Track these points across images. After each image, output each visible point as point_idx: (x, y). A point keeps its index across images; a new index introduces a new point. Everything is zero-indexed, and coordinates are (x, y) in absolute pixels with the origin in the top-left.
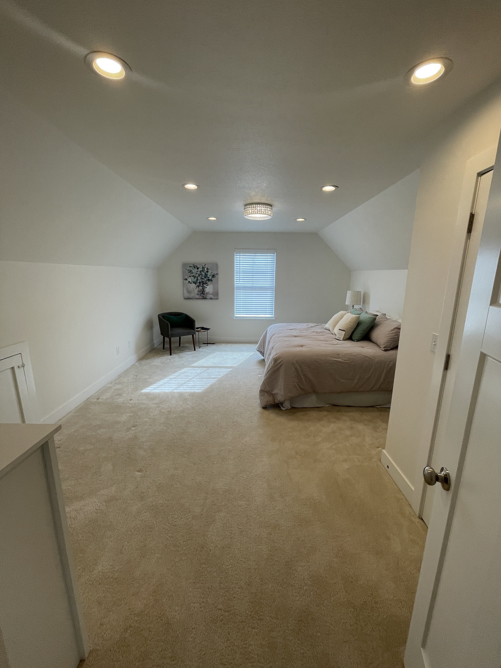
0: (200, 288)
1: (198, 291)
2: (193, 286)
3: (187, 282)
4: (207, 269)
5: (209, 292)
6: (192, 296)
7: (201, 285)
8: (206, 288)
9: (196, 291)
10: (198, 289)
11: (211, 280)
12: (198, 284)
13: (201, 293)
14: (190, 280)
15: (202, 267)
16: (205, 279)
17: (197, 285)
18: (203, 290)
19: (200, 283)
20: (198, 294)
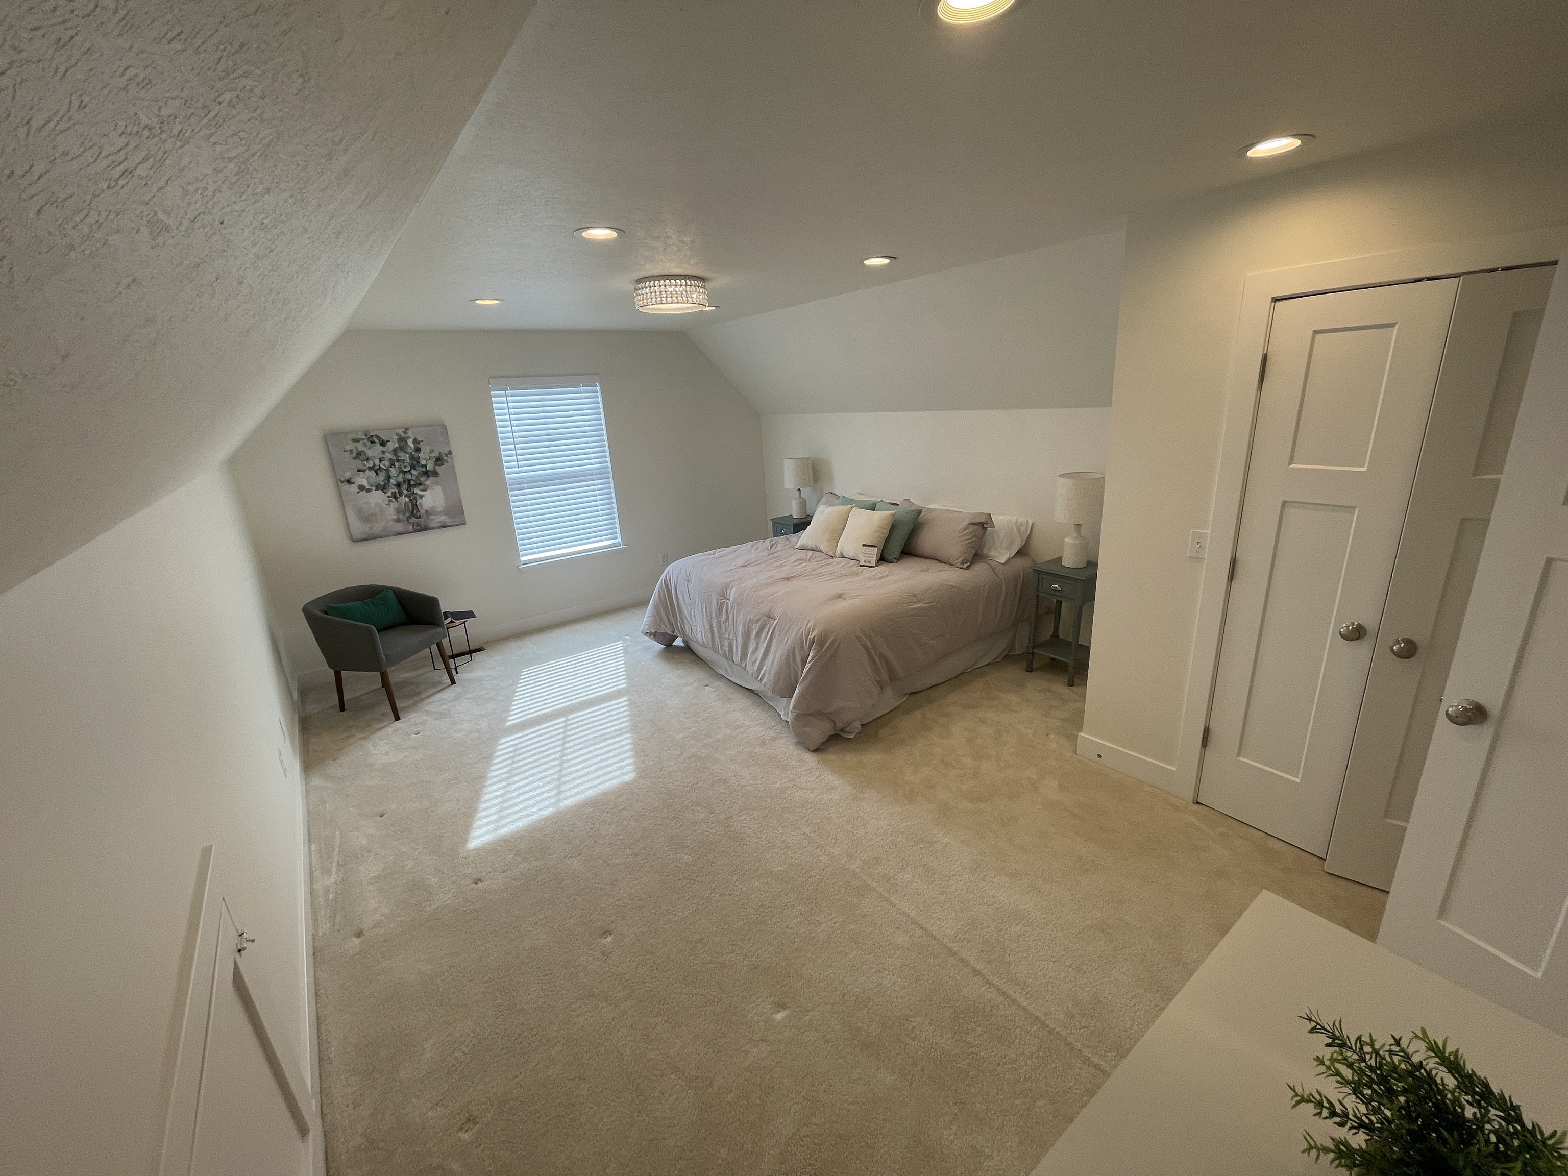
0: (404, 500)
1: (398, 511)
2: (378, 497)
3: (354, 488)
4: (416, 441)
5: (433, 508)
6: (377, 528)
7: (405, 492)
8: (421, 497)
9: (391, 511)
10: (394, 505)
11: (435, 474)
12: (395, 490)
13: (407, 514)
14: (362, 480)
15: (395, 438)
16: (414, 472)
17: (389, 494)
18: (415, 506)
19: (398, 485)
20: (398, 520)
